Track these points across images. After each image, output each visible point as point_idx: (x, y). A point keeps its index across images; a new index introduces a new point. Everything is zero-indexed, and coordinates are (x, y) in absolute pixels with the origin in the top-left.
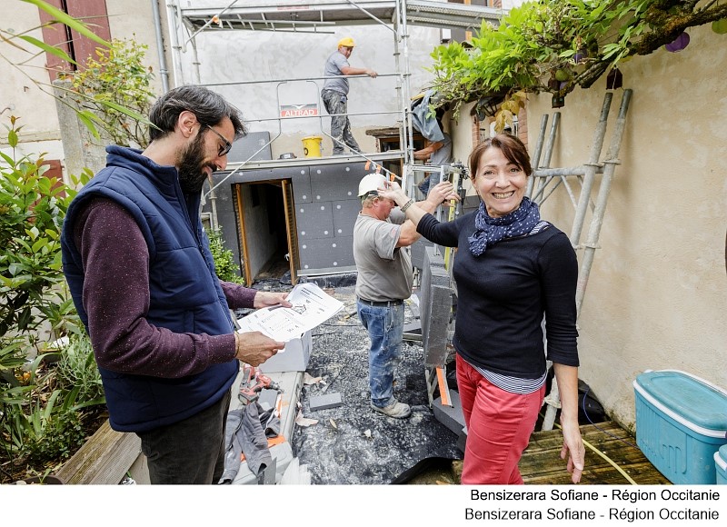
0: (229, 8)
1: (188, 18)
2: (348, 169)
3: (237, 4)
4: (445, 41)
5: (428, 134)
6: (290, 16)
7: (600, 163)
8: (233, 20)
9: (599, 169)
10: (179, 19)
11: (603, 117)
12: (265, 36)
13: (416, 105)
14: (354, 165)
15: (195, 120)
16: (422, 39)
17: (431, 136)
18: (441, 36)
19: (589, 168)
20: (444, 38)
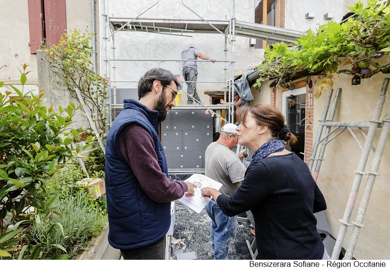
0: (136, 19)
1: (112, 23)
2: (193, 113)
3: (140, 17)
4: (252, 46)
5: (244, 96)
6: (168, 25)
7: (380, 121)
8: (137, 26)
9: (379, 125)
10: (108, 24)
11: (383, 93)
12: (153, 36)
13: (236, 79)
14: (197, 111)
15: (160, 84)
16: (239, 43)
17: (246, 97)
18: (250, 42)
19: (373, 124)
20: (252, 43)
